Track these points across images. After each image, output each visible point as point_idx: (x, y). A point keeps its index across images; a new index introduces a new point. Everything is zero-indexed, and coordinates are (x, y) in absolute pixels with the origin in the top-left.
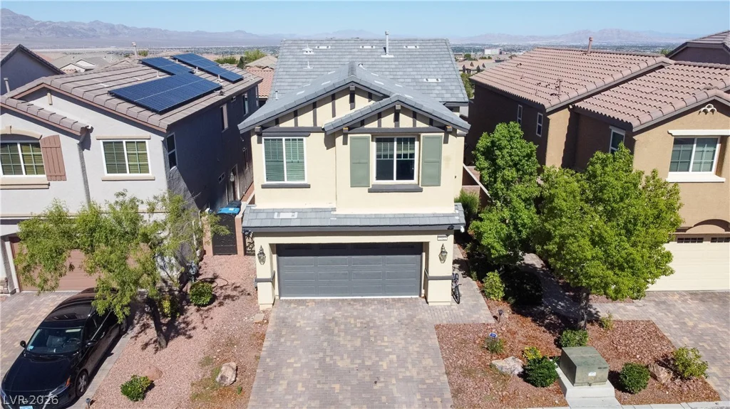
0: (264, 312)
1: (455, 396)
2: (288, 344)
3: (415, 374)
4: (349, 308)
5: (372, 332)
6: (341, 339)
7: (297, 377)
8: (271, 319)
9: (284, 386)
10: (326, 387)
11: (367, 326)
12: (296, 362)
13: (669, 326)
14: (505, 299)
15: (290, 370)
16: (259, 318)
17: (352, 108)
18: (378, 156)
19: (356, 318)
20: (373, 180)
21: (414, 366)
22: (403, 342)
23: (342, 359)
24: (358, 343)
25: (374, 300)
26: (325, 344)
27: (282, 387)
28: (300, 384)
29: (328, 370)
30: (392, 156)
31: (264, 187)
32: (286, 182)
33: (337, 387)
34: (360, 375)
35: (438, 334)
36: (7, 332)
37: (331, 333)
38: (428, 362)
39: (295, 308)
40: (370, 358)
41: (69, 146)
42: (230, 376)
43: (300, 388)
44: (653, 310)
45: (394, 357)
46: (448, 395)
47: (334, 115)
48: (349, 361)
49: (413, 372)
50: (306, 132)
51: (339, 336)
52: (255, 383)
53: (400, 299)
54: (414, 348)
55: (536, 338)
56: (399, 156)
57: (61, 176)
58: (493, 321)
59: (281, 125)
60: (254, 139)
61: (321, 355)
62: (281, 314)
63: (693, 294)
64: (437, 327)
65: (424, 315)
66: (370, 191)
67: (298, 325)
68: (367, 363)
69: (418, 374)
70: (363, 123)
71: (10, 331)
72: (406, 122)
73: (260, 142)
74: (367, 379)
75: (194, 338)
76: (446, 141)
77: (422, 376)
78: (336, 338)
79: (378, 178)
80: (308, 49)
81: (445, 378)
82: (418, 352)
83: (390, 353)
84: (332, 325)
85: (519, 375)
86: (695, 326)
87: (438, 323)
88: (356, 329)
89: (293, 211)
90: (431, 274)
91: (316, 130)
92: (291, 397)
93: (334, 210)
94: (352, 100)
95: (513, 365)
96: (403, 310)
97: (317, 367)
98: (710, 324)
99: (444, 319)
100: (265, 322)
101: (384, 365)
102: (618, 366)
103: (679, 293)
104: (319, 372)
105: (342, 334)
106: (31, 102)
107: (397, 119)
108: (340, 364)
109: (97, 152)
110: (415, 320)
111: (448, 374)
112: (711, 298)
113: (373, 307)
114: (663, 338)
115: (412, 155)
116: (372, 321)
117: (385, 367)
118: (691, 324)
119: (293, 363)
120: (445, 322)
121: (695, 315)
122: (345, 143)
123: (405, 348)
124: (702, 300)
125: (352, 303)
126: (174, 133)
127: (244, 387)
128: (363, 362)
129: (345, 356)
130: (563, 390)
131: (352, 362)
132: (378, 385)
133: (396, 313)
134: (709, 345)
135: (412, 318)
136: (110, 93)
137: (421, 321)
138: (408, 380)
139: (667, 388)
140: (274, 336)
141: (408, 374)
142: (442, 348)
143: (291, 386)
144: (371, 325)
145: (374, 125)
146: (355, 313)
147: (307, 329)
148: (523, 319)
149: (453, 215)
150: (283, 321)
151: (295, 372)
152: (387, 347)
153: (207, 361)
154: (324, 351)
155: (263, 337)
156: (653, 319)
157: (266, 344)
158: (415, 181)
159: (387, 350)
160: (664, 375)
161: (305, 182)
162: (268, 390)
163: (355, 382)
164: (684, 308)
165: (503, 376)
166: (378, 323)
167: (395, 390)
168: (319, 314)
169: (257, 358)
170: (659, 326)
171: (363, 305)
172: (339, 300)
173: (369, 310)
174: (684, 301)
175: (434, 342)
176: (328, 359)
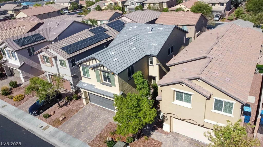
2: (79, 115)
4: (100, 110)
5: (96, 118)
6: (89, 118)
7: (72, 124)
8: (83, 108)
10: (74, 129)
15: (73, 122)
17: (96, 62)
18: (104, 75)
19: (98, 114)
21: (93, 131)
22: (98, 124)
24: (90, 120)
25: (107, 109)
26: (85, 118)
27: (67, 125)
29: (78, 125)
31: (83, 77)
32: (87, 77)
33: (76, 129)
34: (82, 128)
35: (108, 125)
37: (89, 116)
38: (97, 131)
39: (90, 106)
40: (88, 125)
41: (53, 60)
43: (70, 127)
45: (93, 127)
46: (91, 141)
47: (93, 64)
48: (84, 124)
49: (91, 132)
52: (65, 122)
53: (112, 112)
56: (107, 76)
57: (53, 66)
59: (84, 64)
60: (80, 65)
61: (81, 120)
63: (192, 140)
64: (110, 123)
65: (111, 118)
66: (101, 84)
67: (86, 111)
70: (97, 67)
73: (81, 66)
74: (82, 130)
75: (67, 107)
76: (115, 76)
77: (92, 134)
79: (104, 80)
81: (95, 136)
82: (98, 128)
83: (93, 126)
84: (92, 114)
88: (94, 117)
89: (88, 84)
91: (90, 66)
92: (66, 128)
93: (95, 86)
94: (96, 61)
96: (109, 115)
97: (78, 123)
106: (48, 49)
107: (104, 68)
108: (82, 124)
109: (58, 62)
111: (97, 136)
112: (195, 143)
113: (105, 112)
115: (110, 77)
117: (88, 129)
119: (75, 120)
122: (94, 71)
123: (97, 125)
124: (191, 143)
125: (102, 109)
126: (75, 58)
127: (63, 122)
128: (86, 126)
132: (83, 132)
133: (107, 115)
135: (109, 118)
136: (61, 48)
137: (109, 120)
138: (89, 134)
140: (79, 112)
142: (104, 129)
143: (69, 125)
144: (98, 117)
145: (99, 68)
146: (99, 112)
147: (86, 113)
150: (85, 109)
152: (94, 124)
153: (63, 114)
154: (83, 120)
155: (77, 112)
156: (164, 143)
157: (76, 114)
158: (111, 83)
159: (94, 125)
161: (90, 78)
162: (65, 125)
163: (79, 130)
164: (180, 143)
166: (100, 117)
167: (83, 135)
168: (92, 110)
169: (71, 116)
170: (162, 145)
172: (101, 107)
173: (103, 112)
174: (184, 141)
175: (104, 127)
176: (81, 122)
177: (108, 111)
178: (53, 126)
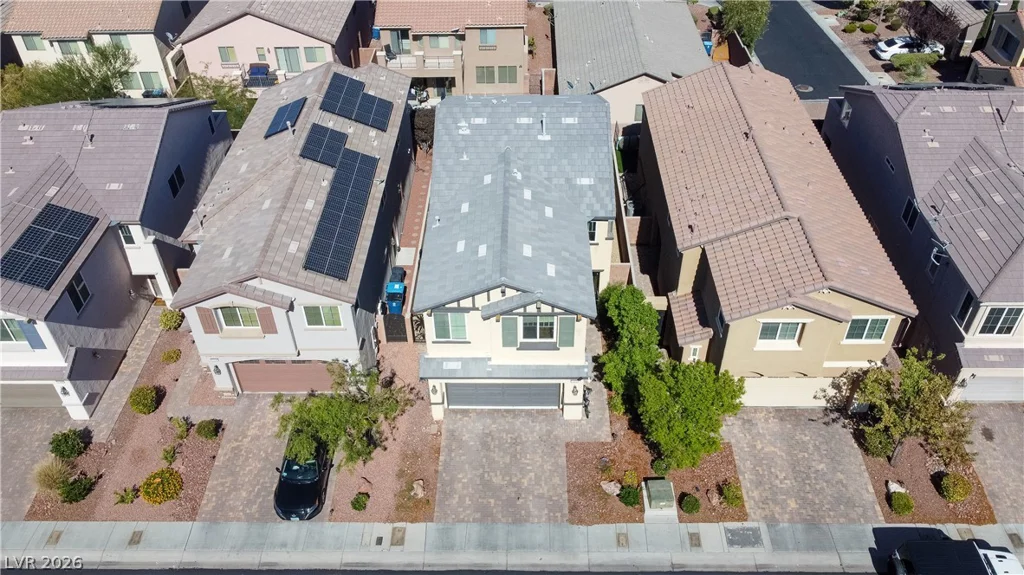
0: (437, 422)
1: (570, 512)
2: (458, 459)
3: (545, 490)
4: (502, 421)
5: (519, 448)
6: (496, 455)
7: (465, 492)
8: (443, 431)
9: (457, 499)
10: (485, 501)
11: (515, 442)
12: (463, 478)
13: (742, 449)
14: (625, 413)
15: (460, 485)
16: (434, 429)
17: (503, 296)
18: (525, 324)
19: (508, 432)
20: (520, 338)
21: (546, 484)
22: (540, 459)
24: (508, 459)
25: (522, 411)
26: (484, 460)
27: (455, 501)
28: (467, 499)
29: (486, 486)
30: (536, 324)
31: (433, 342)
32: (451, 339)
33: (492, 501)
34: (508, 491)
35: (567, 452)
36: (251, 441)
37: (488, 449)
38: (557, 480)
39: (460, 419)
40: (516, 476)
41: (278, 313)
42: (420, 494)
43: (468, 502)
44: (736, 430)
45: (532, 475)
46: (566, 511)
47: (489, 300)
48: (500, 477)
49: (544, 489)
50: (467, 310)
51: (494, 452)
52: (437, 497)
53: (542, 411)
54: (547, 467)
55: (639, 457)
56: (541, 324)
57: (274, 331)
58: (610, 439)
59: (447, 306)
60: (426, 315)
61: (481, 471)
62: (451, 427)
63: (778, 410)
64: (567, 445)
65: (559, 431)
66: (518, 347)
67: (464, 438)
68: (514, 480)
69: (548, 491)
71: (252, 440)
72: (546, 309)
73: (430, 316)
74: (513, 495)
75: (388, 450)
76: (578, 321)
77: (551, 493)
78: (492, 454)
79: (525, 336)
80: (463, 124)
81: (566, 496)
82: (550, 470)
83: (530, 471)
84: (489, 439)
85: (618, 495)
86: (763, 448)
87: (568, 440)
88: (507, 445)
89: (458, 360)
90: (566, 401)
91: (474, 308)
92: (461, 509)
93: (490, 359)
94: (503, 292)
95: (613, 489)
96: (543, 424)
97: (478, 482)
98: (775, 447)
99: (573, 436)
100: (438, 435)
101: (525, 482)
102: (688, 488)
103: (767, 409)
104: (481, 487)
105: (496, 449)
107: (538, 307)
108: (495, 480)
110: (552, 436)
111: (568, 491)
112: (790, 416)
113: (521, 420)
114: (732, 462)
115: (552, 324)
116: (519, 436)
117: (526, 484)
118: (759, 447)
119: (461, 479)
120: (574, 440)
121: (768, 437)
122: (498, 321)
123: (542, 466)
124: (782, 419)
125: (504, 414)
127: (430, 498)
128: (511, 479)
129: (498, 473)
130: (642, 510)
131: (503, 479)
132: (521, 500)
133: (538, 428)
134: (763, 470)
135: (549, 433)
137: (556, 438)
138: (541, 496)
139: (714, 510)
140: (446, 450)
141: (541, 491)
142: (568, 467)
143: (461, 499)
144: (518, 440)
145: (519, 311)
146: (507, 427)
147: (472, 443)
148: (635, 435)
149: (584, 367)
150: (452, 433)
151: (464, 488)
152: (528, 465)
153: (401, 474)
154: (483, 467)
155: (438, 451)
156: (733, 441)
157: (441, 458)
158: (554, 340)
159: (529, 468)
160: (715, 500)
161: (467, 340)
162: (447, 503)
163: (504, 498)
164: (762, 428)
165: (605, 496)
166: (524, 439)
167: (531, 506)
168: (479, 427)
169: (436, 471)
170: (734, 449)
171: (513, 418)
172: (495, 410)
173: (518, 423)
174: (766, 420)
175: (563, 461)
176: (486, 475)
177: (529, 413)
178: (412, 522)
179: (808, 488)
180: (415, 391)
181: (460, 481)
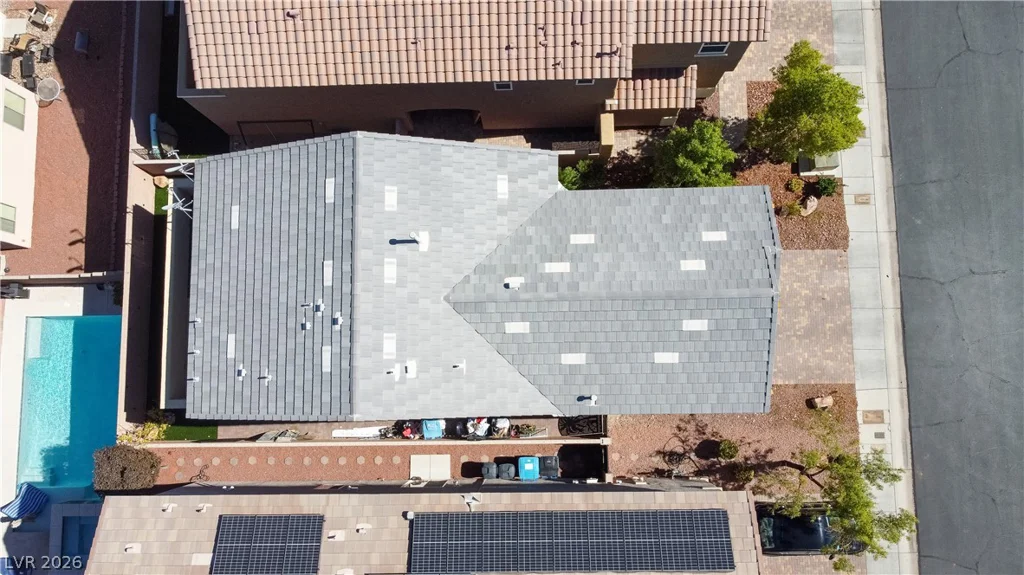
1: (835, 248)
2: (780, 365)
7: (819, 354)
9: (828, 362)
10: (829, 333)
12: (803, 357)
13: (754, 72)
15: (811, 360)
21: (806, 271)
23: (799, 323)
26: (781, 336)
27: (831, 363)
28: (827, 351)
33: (828, 325)
34: (815, 310)
38: (801, 260)
40: (798, 302)
43: (831, 350)
45: (795, 285)
46: (835, 252)
48: (801, 318)
49: (813, 273)
52: (825, 383)
54: (786, 269)
55: (767, 175)
61: (794, 338)
69: (814, 269)
74: (820, 305)
77: (816, 266)
81: (819, 252)
82: (789, 267)
83: (791, 286)
85: (819, 199)
92: (839, 356)
97: (807, 341)
101: (804, 292)
104: (814, 338)
108: (804, 324)
111: (814, 249)
117: (807, 292)
119: (804, 359)
128: (802, 307)
129: (796, 320)
131: (803, 315)
132: (826, 296)
134: (776, 56)
138: (820, 277)
141: (814, 276)
143: (827, 357)
151: (815, 356)
154: (788, 337)
156: (745, 79)
162: (833, 372)
163: (824, 313)
165: (817, 213)
167: (831, 286)
176: (799, 333)
178: (857, 405)
179: (794, 19)
180: (682, 425)
181: (806, 361)
